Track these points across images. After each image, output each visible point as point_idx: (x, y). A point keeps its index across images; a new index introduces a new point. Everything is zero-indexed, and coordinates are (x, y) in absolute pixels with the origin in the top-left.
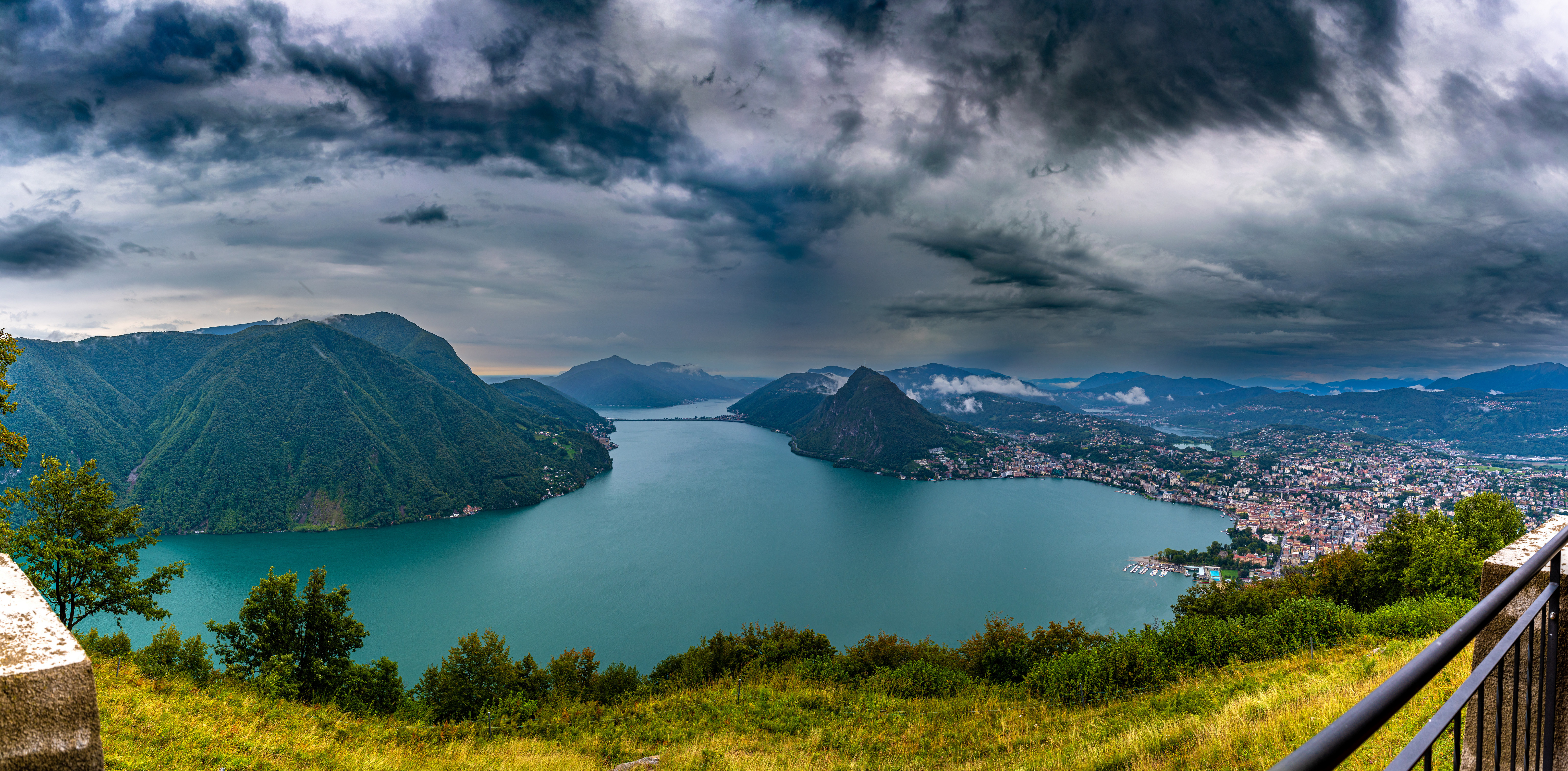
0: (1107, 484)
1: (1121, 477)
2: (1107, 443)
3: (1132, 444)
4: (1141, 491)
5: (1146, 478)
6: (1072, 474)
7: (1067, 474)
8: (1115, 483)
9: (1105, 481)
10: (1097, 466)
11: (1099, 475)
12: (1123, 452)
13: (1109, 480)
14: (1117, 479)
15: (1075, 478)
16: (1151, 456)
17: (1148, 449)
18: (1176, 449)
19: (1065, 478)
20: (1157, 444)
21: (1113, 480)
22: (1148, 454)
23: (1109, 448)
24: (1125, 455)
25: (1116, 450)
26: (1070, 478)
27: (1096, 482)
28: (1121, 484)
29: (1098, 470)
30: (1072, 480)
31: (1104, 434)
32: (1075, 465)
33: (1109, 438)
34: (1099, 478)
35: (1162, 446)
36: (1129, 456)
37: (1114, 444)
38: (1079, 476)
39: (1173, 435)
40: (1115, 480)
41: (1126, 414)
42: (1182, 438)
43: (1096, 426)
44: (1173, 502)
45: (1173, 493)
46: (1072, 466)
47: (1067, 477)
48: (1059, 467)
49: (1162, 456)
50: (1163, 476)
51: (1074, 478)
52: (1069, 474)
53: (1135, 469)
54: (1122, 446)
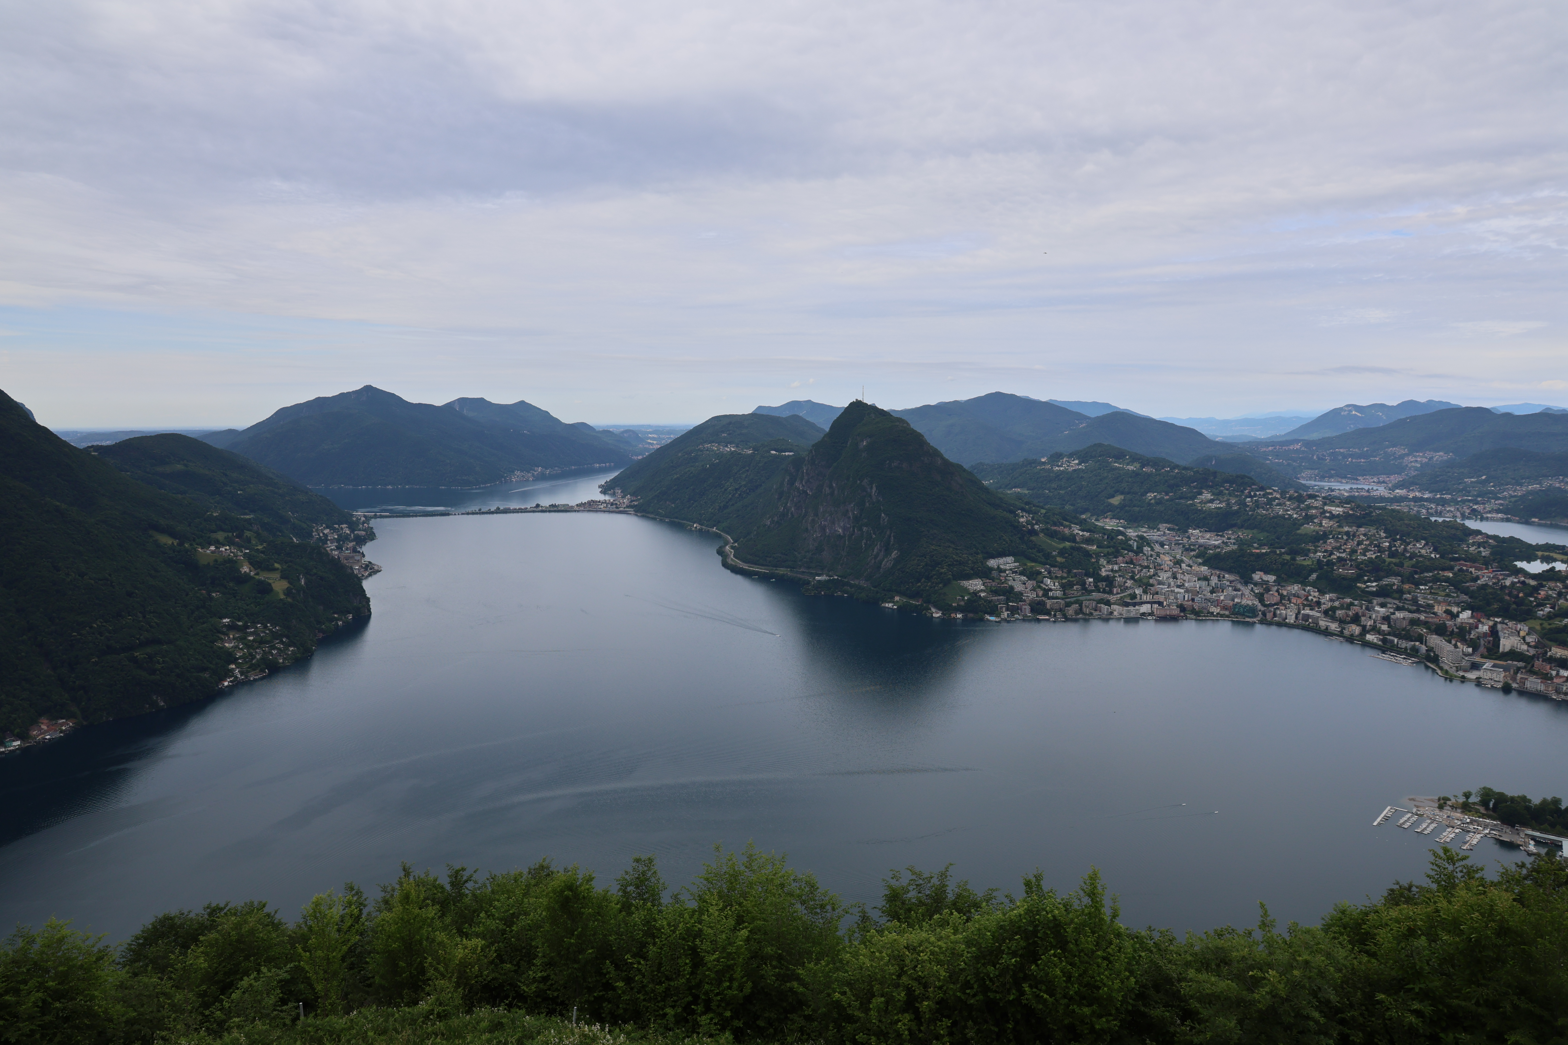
0: (1350, 639)
1: (1385, 627)
2: (1353, 551)
3: (1411, 558)
4: (1431, 660)
5: (1440, 630)
6: (1275, 615)
7: (1264, 614)
8: (1369, 637)
9: (1346, 632)
10: (1331, 600)
11: (1334, 619)
12: (1390, 573)
13: (1356, 629)
14: (1375, 629)
15: (1282, 624)
16: (1457, 584)
17: (1450, 569)
18: (1522, 571)
19: (1262, 622)
20: (1473, 559)
21: (1365, 631)
22: (1447, 580)
23: (1358, 566)
24: (1395, 581)
25: (1376, 569)
26: (1270, 624)
27: (1326, 633)
28: (1384, 641)
29: (1333, 609)
30: (1274, 628)
31: (1347, 533)
32: (1282, 597)
33: (1359, 543)
34: (1334, 626)
35: (1486, 563)
36: (1403, 582)
37: (1371, 555)
38: (1291, 619)
39: (1512, 539)
40: (1368, 632)
41: (1399, 492)
42: (1538, 547)
43: (1332, 517)
44: (1506, 689)
45: (1506, 669)
46: (1277, 598)
47: (1264, 622)
48: (1248, 599)
49: (1484, 587)
50: (1484, 628)
51: (1280, 625)
52: (1269, 616)
53: (1418, 611)
54: (1388, 560)
